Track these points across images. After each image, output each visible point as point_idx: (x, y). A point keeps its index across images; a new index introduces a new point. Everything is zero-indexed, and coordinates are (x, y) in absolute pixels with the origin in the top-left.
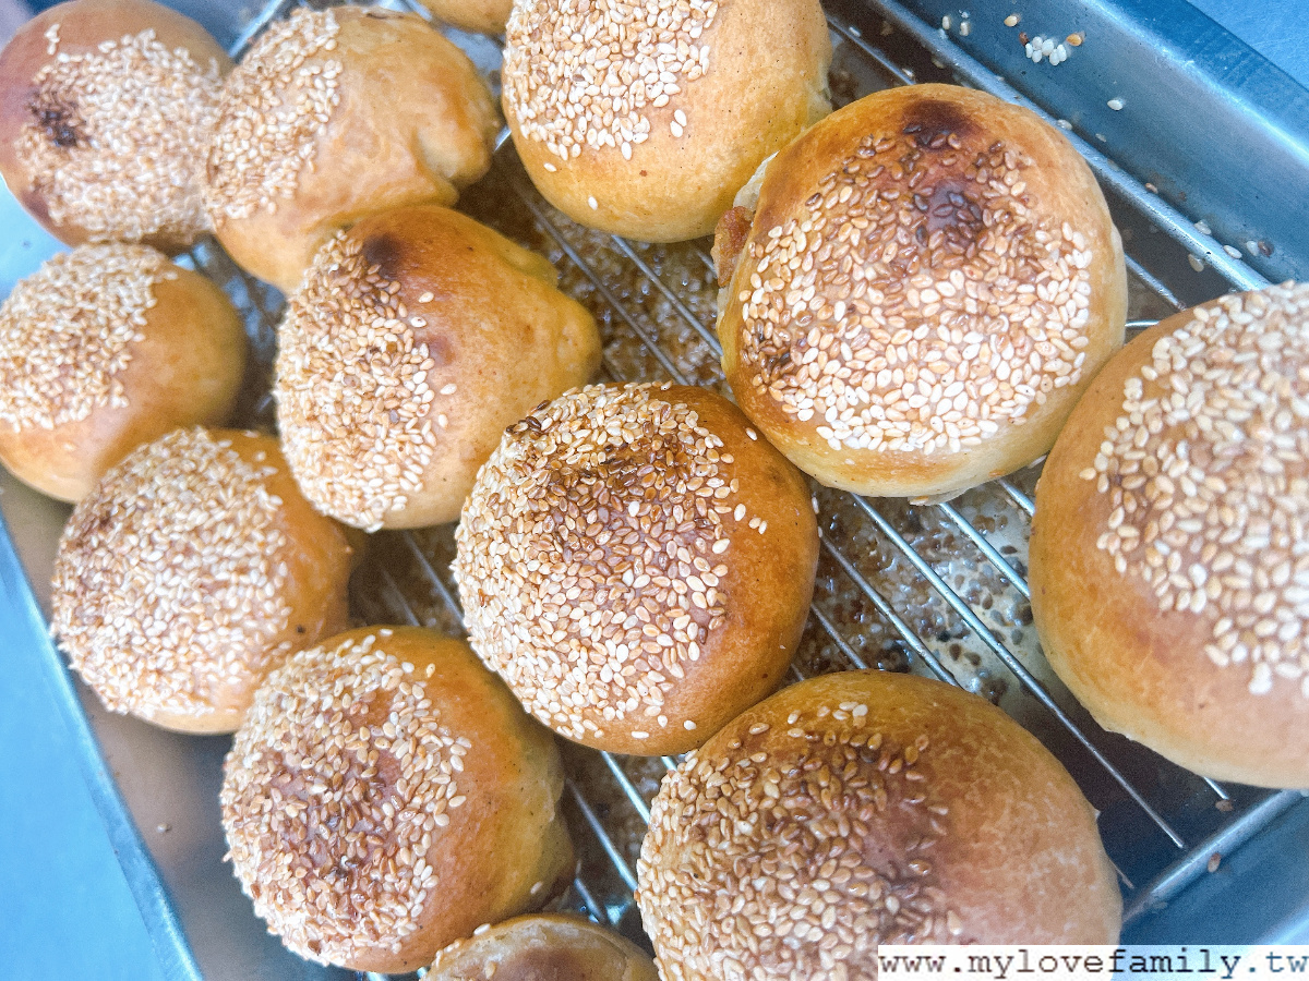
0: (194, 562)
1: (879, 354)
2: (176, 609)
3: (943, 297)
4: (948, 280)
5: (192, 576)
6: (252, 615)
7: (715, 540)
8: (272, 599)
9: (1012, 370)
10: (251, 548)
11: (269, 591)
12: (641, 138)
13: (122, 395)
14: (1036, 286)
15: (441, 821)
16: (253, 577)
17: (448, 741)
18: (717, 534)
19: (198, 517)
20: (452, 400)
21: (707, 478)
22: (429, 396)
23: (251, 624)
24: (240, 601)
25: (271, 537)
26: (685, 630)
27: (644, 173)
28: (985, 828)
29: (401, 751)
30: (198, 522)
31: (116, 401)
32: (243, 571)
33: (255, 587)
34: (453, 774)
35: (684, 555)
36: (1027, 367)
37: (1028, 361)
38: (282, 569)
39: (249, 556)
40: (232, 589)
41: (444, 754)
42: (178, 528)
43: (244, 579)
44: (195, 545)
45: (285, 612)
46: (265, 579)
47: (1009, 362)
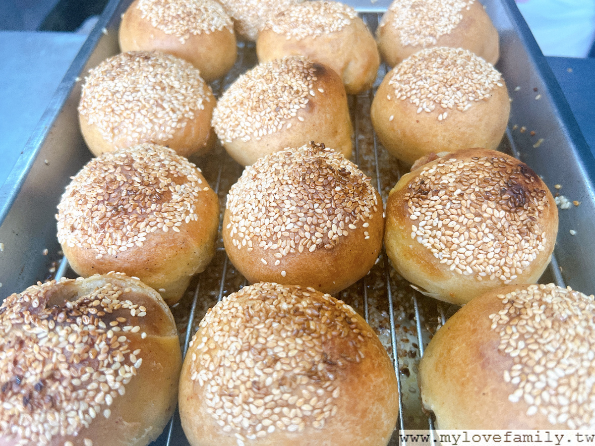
0: (162, 93)
1: (458, 215)
2: (141, 99)
3: (493, 215)
4: (499, 211)
5: (157, 96)
6: (160, 125)
7: (352, 223)
8: (172, 128)
9: (494, 257)
10: (181, 108)
11: (174, 125)
12: (428, 110)
13: (186, 40)
14: (523, 239)
15: (165, 229)
16: (174, 116)
17: (192, 211)
18: (355, 222)
19: (176, 85)
20: (298, 123)
21: (366, 205)
22: (294, 114)
23: (157, 128)
24: (162, 118)
25: (191, 113)
26: (317, 238)
27: (418, 121)
28: (372, 375)
29: (175, 197)
30: (175, 86)
31: (182, 40)
32: (173, 111)
33: (171, 119)
34: (183, 221)
35: (339, 217)
36: (499, 261)
37: (500, 259)
38: (184, 124)
39: (179, 110)
40: (164, 112)
41: (187, 213)
42: (168, 80)
43: (171, 113)
44: (167, 90)
45: (170, 136)
46: (177, 120)
47: (495, 253)
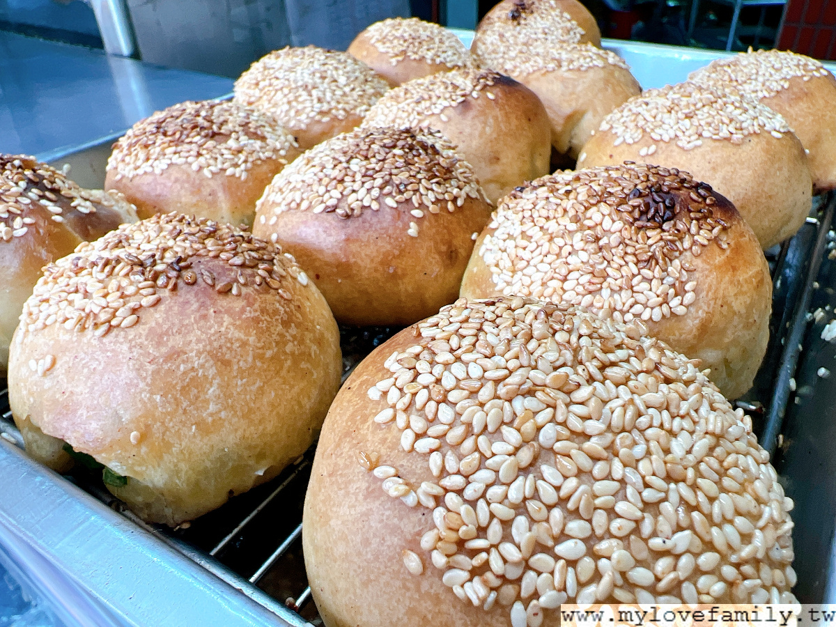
0: (319, 81)
2: (292, 79)
3: (601, 224)
4: (614, 221)
5: (310, 81)
6: (297, 112)
7: (394, 197)
8: (308, 117)
9: (573, 290)
10: (333, 104)
11: (312, 114)
12: (631, 141)
16: (317, 105)
18: (398, 197)
19: (342, 80)
21: (432, 190)
22: (437, 111)
23: (292, 113)
24: (303, 102)
25: (342, 112)
26: (331, 197)
27: (611, 156)
29: (232, 143)
30: (339, 80)
32: (319, 100)
33: (312, 107)
34: (224, 170)
35: (379, 182)
38: (326, 119)
39: (328, 103)
40: (309, 98)
41: (236, 165)
42: (334, 72)
43: (315, 101)
44: (327, 81)
45: (303, 126)
46: (318, 110)
47: (578, 284)
